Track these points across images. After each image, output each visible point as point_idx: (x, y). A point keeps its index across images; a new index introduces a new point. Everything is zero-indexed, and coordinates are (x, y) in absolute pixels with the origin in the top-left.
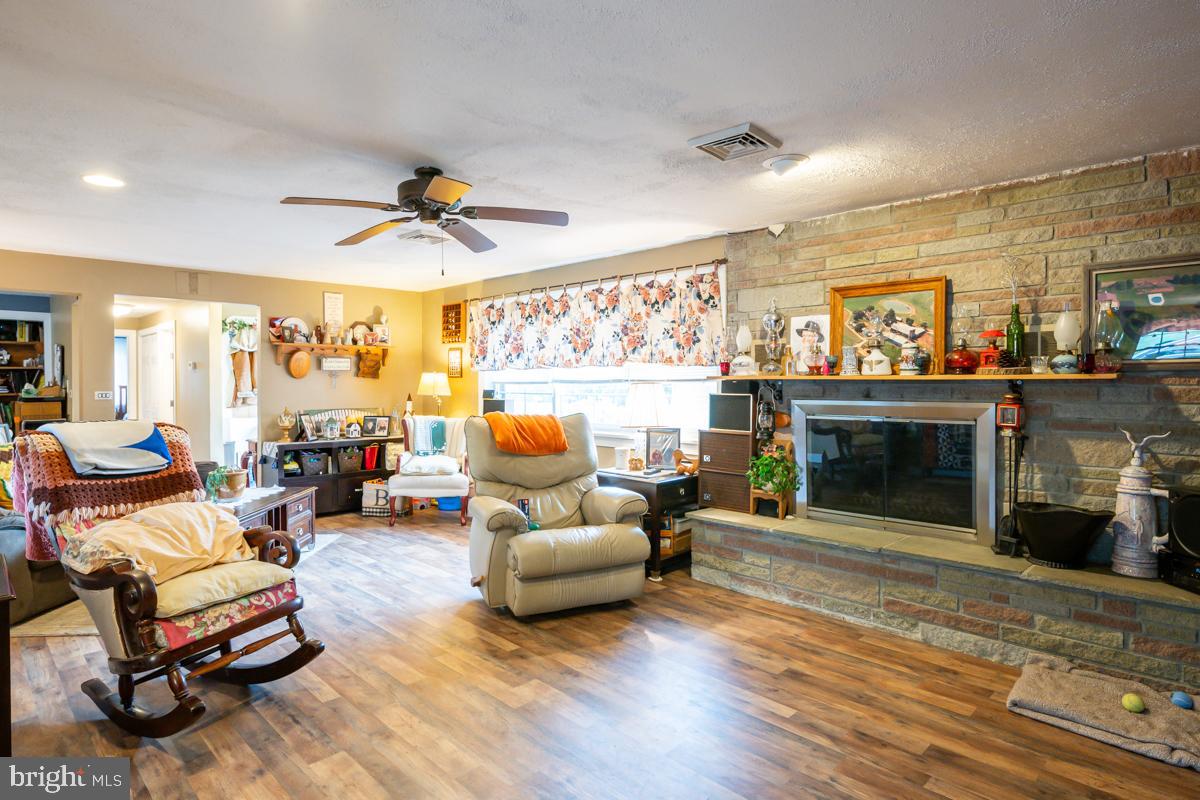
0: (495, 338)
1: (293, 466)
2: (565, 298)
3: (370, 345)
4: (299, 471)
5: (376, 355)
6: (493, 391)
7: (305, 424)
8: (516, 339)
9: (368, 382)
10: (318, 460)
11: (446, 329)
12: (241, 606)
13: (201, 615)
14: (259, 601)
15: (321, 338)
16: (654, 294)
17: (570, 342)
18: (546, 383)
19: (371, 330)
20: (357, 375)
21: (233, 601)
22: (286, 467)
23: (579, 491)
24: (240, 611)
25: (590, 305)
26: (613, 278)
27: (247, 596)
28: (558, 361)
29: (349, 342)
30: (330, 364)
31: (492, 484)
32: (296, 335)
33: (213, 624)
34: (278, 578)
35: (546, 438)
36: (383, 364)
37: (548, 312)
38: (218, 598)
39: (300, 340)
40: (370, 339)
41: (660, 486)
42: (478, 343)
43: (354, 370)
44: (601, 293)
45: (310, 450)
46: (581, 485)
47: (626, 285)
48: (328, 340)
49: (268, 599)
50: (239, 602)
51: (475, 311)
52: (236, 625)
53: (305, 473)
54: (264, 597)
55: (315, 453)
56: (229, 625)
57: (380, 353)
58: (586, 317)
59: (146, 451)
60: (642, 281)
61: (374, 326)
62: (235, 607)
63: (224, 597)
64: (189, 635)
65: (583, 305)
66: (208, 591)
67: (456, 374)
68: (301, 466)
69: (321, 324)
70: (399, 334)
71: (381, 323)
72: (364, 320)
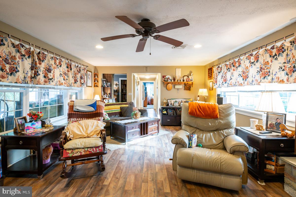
0: (219, 77)
1: (165, 112)
2: (239, 60)
3: (188, 81)
4: (167, 114)
5: (190, 84)
6: (220, 95)
7: (169, 102)
8: (225, 77)
9: (188, 91)
10: (172, 111)
11: (209, 76)
12: (85, 150)
13: (74, 150)
14: (90, 150)
15: (174, 80)
16: (274, 51)
17: (242, 77)
18: (235, 92)
19: (188, 77)
20: (184, 90)
21: (83, 148)
22: (163, 112)
23: (223, 135)
24: (84, 152)
25: (248, 61)
26: (257, 48)
27: (88, 148)
28: (237, 83)
29: (182, 81)
30: (177, 87)
31: (187, 126)
32: (168, 80)
33: (76, 153)
34: (96, 145)
35: (209, 112)
36: (192, 87)
37: (234, 66)
38: (78, 147)
39: (169, 81)
40: (188, 80)
41: (263, 140)
42: (215, 79)
43: (184, 88)
44: (252, 56)
45: (170, 108)
46: (225, 132)
47: (261, 51)
48: (176, 81)
49: (93, 150)
50: (85, 149)
51: (215, 69)
52: (82, 155)
53: (168, 114)
54: (92, 149)
55: (171, 109)
56: (80, 154)
57: (191, 83)
58: (246, 66)
59: (90, 107)
60: (269, 47)
61: (189, 76)
62: (83, 150)
63: (80, 147)
64: (68, 155)
65: (246, 61)
66: (76, 144)
67: (211, 89)
68: (167, 112)
69: (174, 77)
70: (196, 78)
71: (191, 75)
72: (187, 75)
